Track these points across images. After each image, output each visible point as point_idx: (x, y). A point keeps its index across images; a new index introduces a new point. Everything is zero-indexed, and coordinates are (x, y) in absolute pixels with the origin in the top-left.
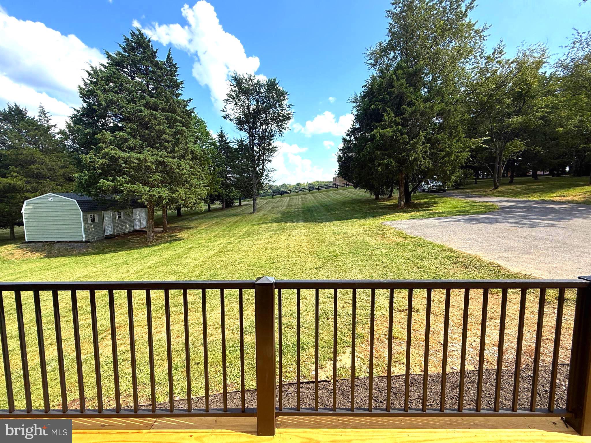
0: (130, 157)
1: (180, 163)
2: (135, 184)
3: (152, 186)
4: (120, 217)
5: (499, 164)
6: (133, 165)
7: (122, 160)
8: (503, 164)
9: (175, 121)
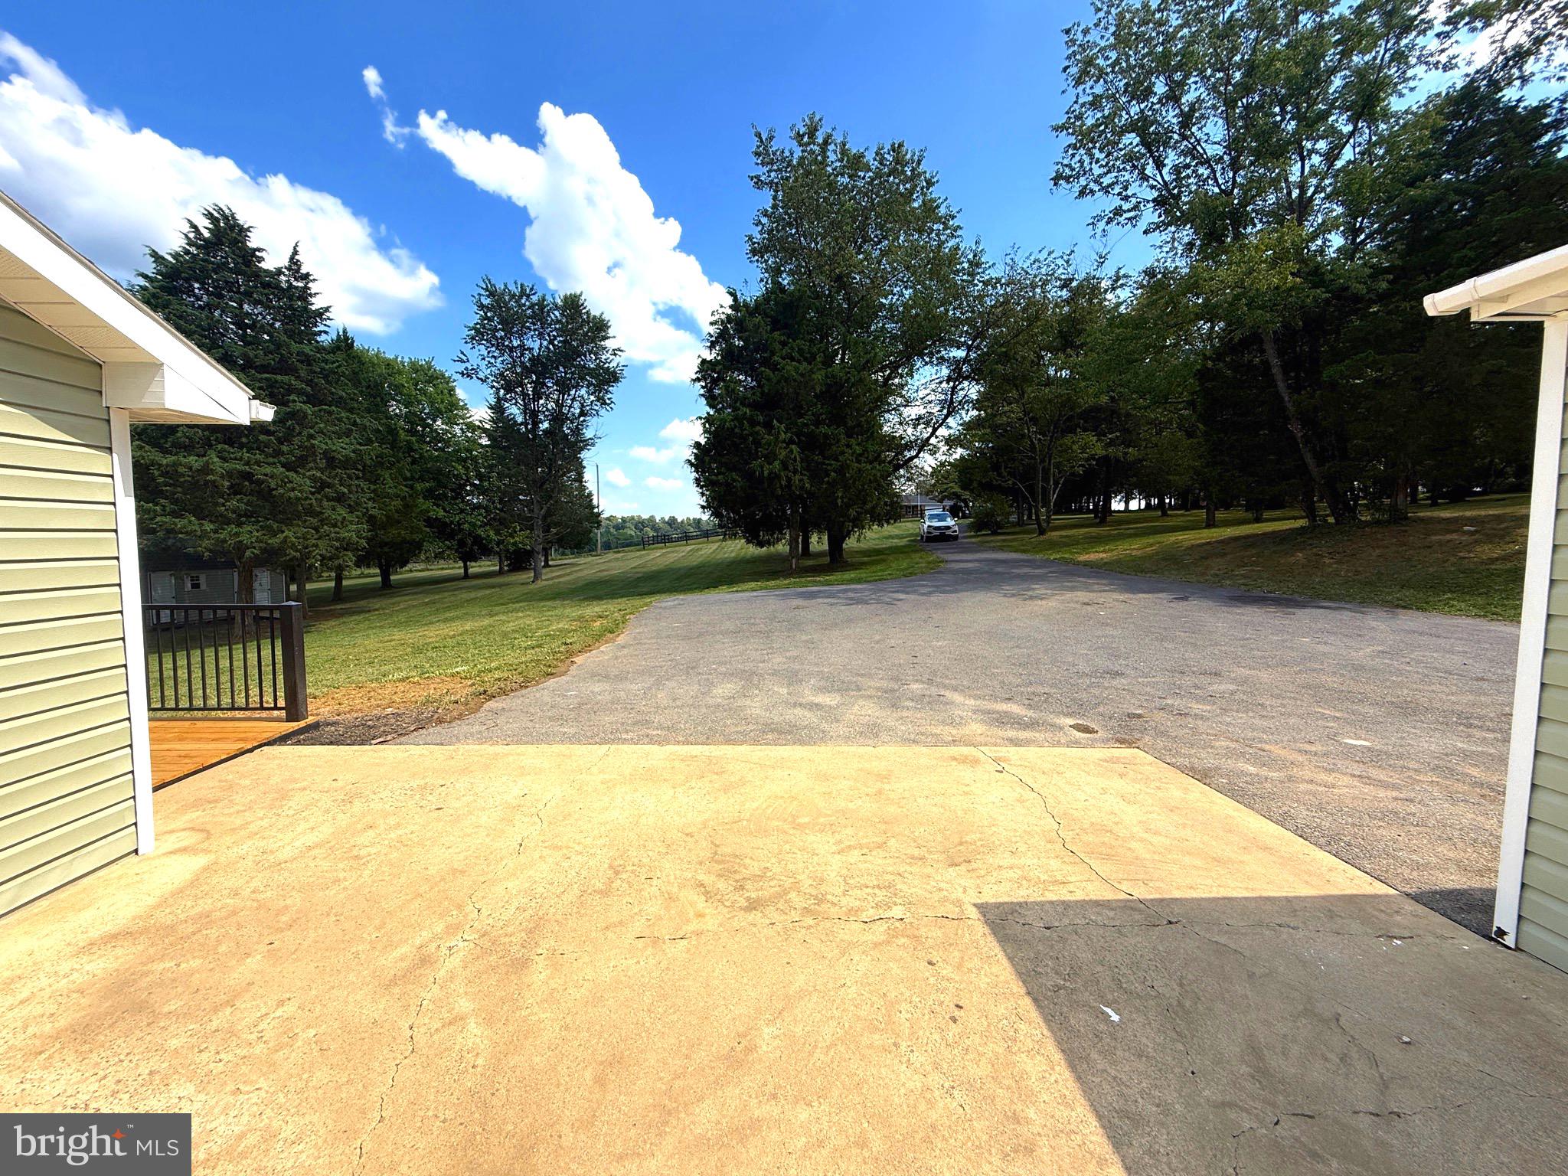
0: (175, 464)
1: (287, 477)
2: (181, 516)
3: (223, 521)
4: (195, 586)
5: (1046, 480)
6: (182, 480)
7: (158, 469)
8: (1056, 483)
9: (290, 390)
